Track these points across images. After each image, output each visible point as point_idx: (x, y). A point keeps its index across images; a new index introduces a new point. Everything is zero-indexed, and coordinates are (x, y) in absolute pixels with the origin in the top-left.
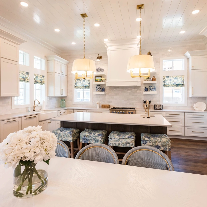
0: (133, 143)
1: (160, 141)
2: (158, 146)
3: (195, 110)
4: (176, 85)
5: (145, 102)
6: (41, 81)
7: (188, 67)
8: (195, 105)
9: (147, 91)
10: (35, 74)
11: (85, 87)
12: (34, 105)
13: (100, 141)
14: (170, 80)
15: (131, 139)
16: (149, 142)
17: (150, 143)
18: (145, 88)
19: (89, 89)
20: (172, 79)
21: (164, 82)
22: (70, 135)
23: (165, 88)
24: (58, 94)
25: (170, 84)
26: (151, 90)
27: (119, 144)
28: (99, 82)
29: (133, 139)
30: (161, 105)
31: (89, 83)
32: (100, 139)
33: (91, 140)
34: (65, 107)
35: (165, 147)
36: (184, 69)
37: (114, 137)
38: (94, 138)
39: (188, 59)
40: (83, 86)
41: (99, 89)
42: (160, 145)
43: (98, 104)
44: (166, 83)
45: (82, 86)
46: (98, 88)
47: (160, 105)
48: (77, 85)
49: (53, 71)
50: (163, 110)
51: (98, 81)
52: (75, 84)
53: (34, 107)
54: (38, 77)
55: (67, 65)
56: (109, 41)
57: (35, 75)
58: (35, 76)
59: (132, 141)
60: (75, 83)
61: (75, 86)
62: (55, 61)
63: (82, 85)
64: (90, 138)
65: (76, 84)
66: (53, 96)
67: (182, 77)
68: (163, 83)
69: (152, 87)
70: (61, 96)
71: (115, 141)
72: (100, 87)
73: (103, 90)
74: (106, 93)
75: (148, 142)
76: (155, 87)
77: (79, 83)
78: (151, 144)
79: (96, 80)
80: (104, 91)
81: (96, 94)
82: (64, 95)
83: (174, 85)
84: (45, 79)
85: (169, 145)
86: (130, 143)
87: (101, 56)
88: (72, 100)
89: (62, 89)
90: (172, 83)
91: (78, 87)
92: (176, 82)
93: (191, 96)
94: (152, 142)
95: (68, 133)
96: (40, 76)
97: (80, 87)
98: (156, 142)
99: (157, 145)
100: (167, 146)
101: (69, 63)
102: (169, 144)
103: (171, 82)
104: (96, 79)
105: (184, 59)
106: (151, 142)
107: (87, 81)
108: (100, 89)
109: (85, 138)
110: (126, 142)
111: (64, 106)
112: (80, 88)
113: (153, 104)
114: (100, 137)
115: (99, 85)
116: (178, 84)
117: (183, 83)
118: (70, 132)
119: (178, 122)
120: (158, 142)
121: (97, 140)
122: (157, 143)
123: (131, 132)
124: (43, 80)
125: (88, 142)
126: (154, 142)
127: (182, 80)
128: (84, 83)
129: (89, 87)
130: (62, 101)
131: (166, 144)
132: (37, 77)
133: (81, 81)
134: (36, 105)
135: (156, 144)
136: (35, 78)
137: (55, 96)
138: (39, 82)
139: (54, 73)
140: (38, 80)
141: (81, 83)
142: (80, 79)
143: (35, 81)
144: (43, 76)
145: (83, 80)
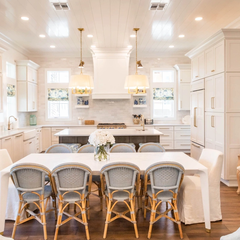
3: (183, 124)
4: (166, 97)
5: (135, 116)
7: (177, 79)
8: (183, 118)
9: (137, 104)
10: (7, 84)
11: (63, 99)
12: (9, 122)
14: (160, 92)
18: (135, 101)
19: (67, 102)
20: (162, 91)
21: (154, 94)
22: (76, 149)
23: (155, 101)
25: (160, 97)
26: (141, 104)
30: (152, 119)
31: (68, 95)
34: (36, 125)
36: (173, 82)
39: (177, 71)
40: (60, 98)
41: (81, 102)
43: (79, 120)
44: (157, 95)
45: (58, 98)
46: (80, 100)
47: (150, 119)
48: (52, 96)
49: (26, 80)
50: (154, 125)
52: (48, 95)
55: (37, 70)
56: (97, 47)
58: (7, 86)
60: (49, 94)
61: (49, 98)
62: (28, 67)
63: (58, 96)
66: (26, 111)
67: (172, 89)
68: (153, 96)
69: (143, 100)
72: (82, 99)
73: (86, 103)
76: (145, 100)
77: (54, 94)
80: (88, 104)
81: (78, 108)
82: (35, 110)
83: (164, 98)
84: (15, 89)
87: (84, 62)
90: (162, 96)
91: (53, 99)
92: (166, 95)
93: (180, 110)
95: (74, 147)
96: (11, 86)
97: (56, 100)
101: (39, 68)
103: (161, 94)
105: (173, 71)
107: (65, 92)
108: (83, 101)
112: (56, 101)
113: (143, 118)
115: (81, 97)
116: (168, 97)
117: (172, 96)
118: (76, 146)
119: (168, 137)
123: (131, 143)
124: (13, 91)
127: (172, 93)
128: (60, 94)
129: (67, 99)
132: (9, 88)
136: (7, 89)
137: (28, 111)
138: (11, 94)
139: (27, 82)
140: (10, 92)
141: (57, 93)
142: (55, 89)
143: (7, 93)
144: (14, 86)
145: (59, 90)
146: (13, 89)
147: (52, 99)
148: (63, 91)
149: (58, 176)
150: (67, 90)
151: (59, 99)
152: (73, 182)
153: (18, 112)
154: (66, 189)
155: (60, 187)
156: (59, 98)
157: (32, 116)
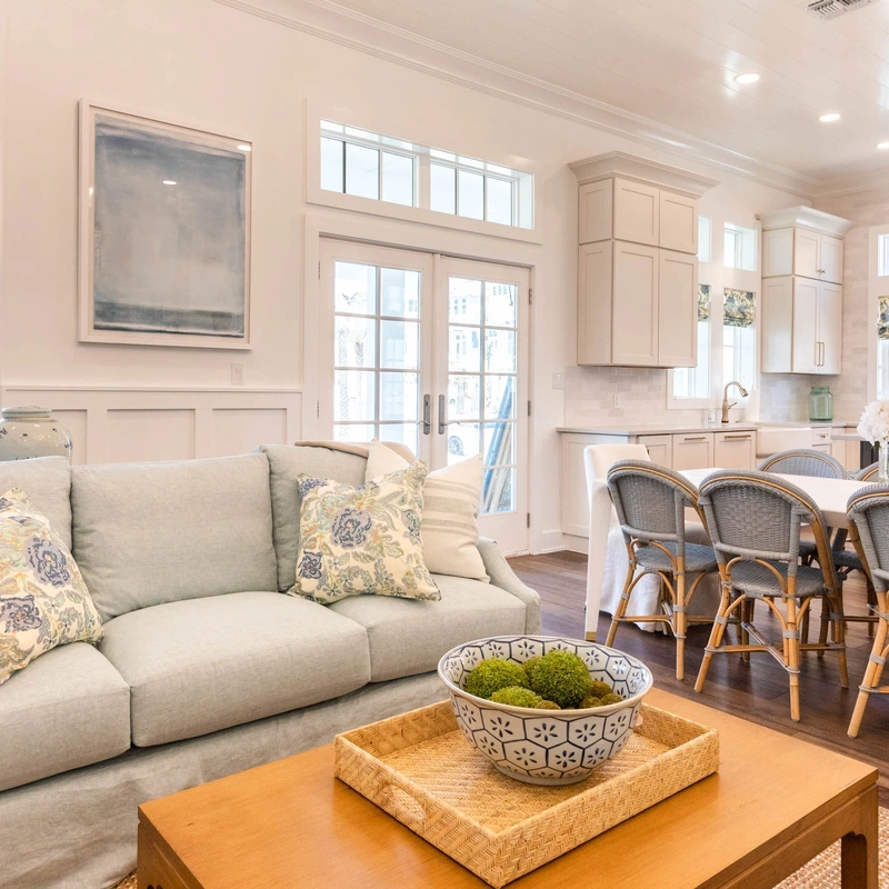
6: (743, 313)
10: (724, 289)
12: (725, 400)
24: (805, 365)
34: (829, 420)
49: (790, 272)
52: (879, 319)
53: (725, 410)
54: (735, 298)
55: (841, 238)
57: (726, 291)
58: (726, 294)
61: (883, 329)
62: (797, 230)
65: (884, 317)
66: (789, 371)
70: (817, 372)
82: (827, 370)
84: (755, 305)
88: (864, 389)
89: (822, 341)
96: (739, 294)
101: (848, 229)
111: (827, 417)
124: (748, 310)
130: (817, 393)
132: (730, 299)
134: (729, 403)
136: (724, 303)
137: (795, 371)
138: (738, 318)
139: (793, 279)
140: (734, 311)
143: (724, 313)
144: (750, 295)
146: (749, 302)
149: (712, 505)
152: (755, 533)
153: (764, 374)
154: (735, 550)
155: (722, 542)
157: (816, 390)
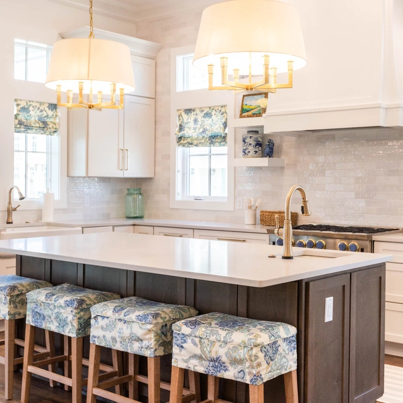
0: (150, 339)
1: (222, 340)
2: (217, 359)
6: (44, 122)
10: (16, 100)
11: (213, 139)
12: (10, 203)
13: (70, 324)
15: (144, 327)
16: (192, 340)
17: (195, 344)
19: (224, 149)
27: (114, 339)
28: (254, 115)
29: (150, 327)
31: (225, 125)
32: (70, 318)
33: (50, 318)
35: (240, 367)
37: (102, 312)
38: (56, 310)
40: (205, 135)
42: (224, 359)
45: (201, 137)
46: (248, 140)
48: (186, 132)
51: (250, 113)
52: (177, 129)
53: (9, 212)
54: (31, 108)
57: (19, 102)
58: (18, 105)
59: (146, 334)
60: (181, 126)
61: (180, 138)
63: (201, 130)
64: (47, 312)
65: (181, 128)
66: (85, 175)
70: (121, 176)
71: (105, 327)
72: (255, 136)
74: (286, 162)
75: (189, 341)
77: (192, 124)
78: (198, 351)
79: (243, 111)
80: (272, 152)
84: (59, 114)
85: (251, 361)
86: (141, 340)
88: (168, 190)
89: (125, 148)
91: (189, 140)
94: (200, 342)
96: (38, 105)
97: (195, 142)
98: (213, 343)
99: (214, 355)
100: (247, 364)
102: (250, 356)
104: (245, 107)
106: (198, 343)
107: (220, 116)
108: (258, 144)
109: (36, 310)
110: (130, 334)
112: (197, 145)
114: (69, 309)
115: (253, 131)
120: (218, 344)
121: (63, 318)
122: (214, 350)
124: (52, 120)
125: (44, 324)
126: (206, 341)
128: (208, 121)
129: (224, 138)
130: (131, 194)
131: (242, 356)
132: (24, 109)
133: (200, 117)
134: (14, 206)
135: (210, 352)
136: (15, 112)
137: (90, 175)
141: (200, 123)
142: (194, 110)
145: (205, 112)
146: (51, 112)
147: (186, 142)
148: (214, 112)
150: (223, 110)
151: (203, 141)
156: (203, 137)
